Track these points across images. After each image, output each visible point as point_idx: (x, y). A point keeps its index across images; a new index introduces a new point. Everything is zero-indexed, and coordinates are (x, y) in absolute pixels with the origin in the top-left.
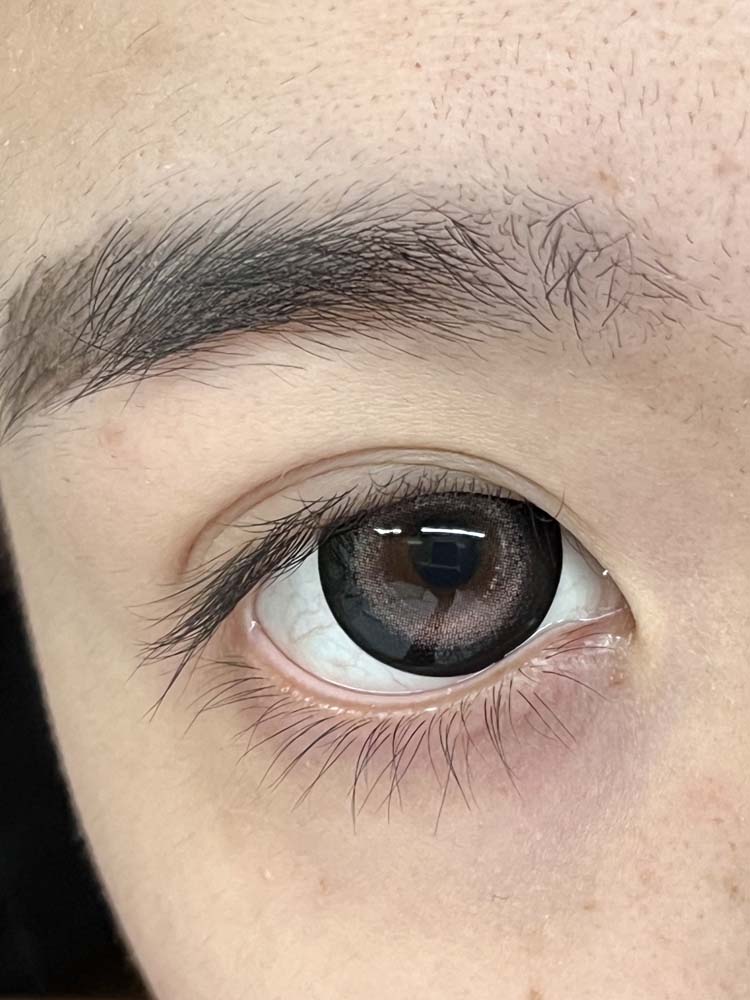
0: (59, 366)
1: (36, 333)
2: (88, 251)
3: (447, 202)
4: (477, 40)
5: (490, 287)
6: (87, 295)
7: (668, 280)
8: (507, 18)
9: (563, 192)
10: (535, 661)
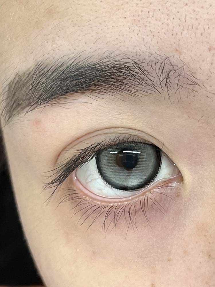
0: (22, 103)
1: (16, 93)
2: (31, 70)
3: (133, 57)
4: (142, 11)
5: (145, 81)
6: (31, 82)
7: (194, 80)
8: (151, 5)
9: (165, 54)
10: (155, 190)
